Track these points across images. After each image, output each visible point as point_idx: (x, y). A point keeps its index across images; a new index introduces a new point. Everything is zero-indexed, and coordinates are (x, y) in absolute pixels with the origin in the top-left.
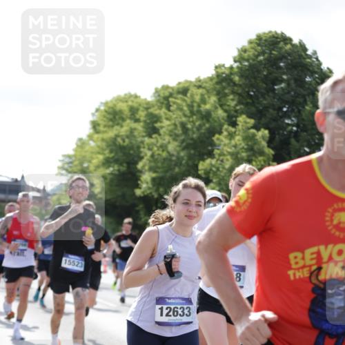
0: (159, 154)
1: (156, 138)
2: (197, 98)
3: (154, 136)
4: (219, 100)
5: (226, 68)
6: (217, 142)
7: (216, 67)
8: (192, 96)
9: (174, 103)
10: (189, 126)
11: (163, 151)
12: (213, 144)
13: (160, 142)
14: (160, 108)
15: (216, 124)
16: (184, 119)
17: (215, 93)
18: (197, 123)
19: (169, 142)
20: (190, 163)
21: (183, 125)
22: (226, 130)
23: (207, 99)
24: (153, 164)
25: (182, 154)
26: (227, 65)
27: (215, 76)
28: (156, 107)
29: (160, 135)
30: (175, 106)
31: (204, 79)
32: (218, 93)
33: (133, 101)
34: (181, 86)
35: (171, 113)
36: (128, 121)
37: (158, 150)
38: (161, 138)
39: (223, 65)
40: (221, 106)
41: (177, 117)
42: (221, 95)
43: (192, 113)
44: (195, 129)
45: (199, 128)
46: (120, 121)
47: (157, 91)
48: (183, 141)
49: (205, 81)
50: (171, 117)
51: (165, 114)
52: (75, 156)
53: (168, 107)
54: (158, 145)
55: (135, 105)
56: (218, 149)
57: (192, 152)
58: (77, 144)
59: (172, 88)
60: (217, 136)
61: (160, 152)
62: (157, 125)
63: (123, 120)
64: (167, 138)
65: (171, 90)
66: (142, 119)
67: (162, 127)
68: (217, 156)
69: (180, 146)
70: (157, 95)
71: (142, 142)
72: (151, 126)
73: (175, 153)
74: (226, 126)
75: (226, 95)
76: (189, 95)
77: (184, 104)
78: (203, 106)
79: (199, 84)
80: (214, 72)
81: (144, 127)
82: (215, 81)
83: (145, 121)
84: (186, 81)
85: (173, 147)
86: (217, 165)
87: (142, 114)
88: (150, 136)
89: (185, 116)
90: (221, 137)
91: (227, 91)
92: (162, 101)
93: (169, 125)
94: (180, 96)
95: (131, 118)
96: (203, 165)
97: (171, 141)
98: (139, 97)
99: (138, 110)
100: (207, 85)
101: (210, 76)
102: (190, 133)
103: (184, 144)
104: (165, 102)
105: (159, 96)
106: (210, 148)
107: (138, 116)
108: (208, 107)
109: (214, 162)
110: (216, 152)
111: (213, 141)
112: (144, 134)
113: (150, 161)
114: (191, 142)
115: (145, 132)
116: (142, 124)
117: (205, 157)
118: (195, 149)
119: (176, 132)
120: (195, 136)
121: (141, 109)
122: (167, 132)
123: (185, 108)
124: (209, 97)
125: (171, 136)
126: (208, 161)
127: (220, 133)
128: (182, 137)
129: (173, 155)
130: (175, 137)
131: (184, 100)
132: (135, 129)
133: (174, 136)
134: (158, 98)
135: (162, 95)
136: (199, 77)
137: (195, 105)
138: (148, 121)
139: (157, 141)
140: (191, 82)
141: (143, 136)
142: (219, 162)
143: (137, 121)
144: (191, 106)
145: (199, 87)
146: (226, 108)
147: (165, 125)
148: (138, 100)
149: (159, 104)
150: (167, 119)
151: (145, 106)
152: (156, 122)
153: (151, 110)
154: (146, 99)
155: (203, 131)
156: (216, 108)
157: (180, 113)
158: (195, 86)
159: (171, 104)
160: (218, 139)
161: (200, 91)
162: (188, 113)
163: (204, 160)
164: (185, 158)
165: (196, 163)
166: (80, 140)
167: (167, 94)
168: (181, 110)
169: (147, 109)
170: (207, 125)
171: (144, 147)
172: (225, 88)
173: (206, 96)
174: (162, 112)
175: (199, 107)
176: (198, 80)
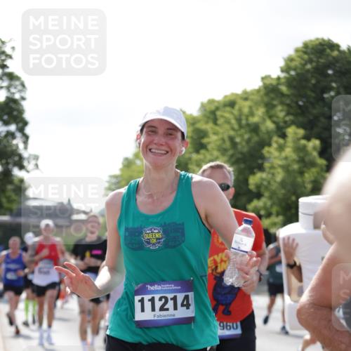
1: (204, 154)
2: (246, 110)
3: (203, 151)
4: (267, 111)
5: (272, 79)
6: (267, 155)
7: (263, 79)
8: (240, 110)
9: (222, 116)
10: (238, 140)
12: (263, 158)
13: (209, 157)
14: (207, 123)
15: (265, 136)
16: (232, 133)
17: (262, 105)
18: (246, 136)
19: (217, 158)
20: (241, 178)
21: (232, 139)
22: (277, 142)
23: (255, 112)
26: (274, 76)
27: (262, 88)
28: (202, 122)
29: (207, 150)
30: (222, 120)
31: (251, 91)
32: (266, 105)
34: (227, 99)
35: (217, 128)
38: (210, 154)
39: (270, 76)
40: (270, 117)
41: (225, 131)
42: (269, 107)
43: (241, 126)
44: (244, 143)
45: (248, 141)
47: (203, 105)
48: (232, 156)
49: (252, 93)
50: (218, 131)
51: (212, 128)
52: (121, 176)
53: (215, 121)
54: (207, 160)
56: (269, 162)
57: (242, 166)
58: (123, 164)
59: (218, 102)
60: (267, 148)
62: (205, 141)
64: (215, 153)
65: (216, 104)
66: (189, 134)
68: (267, 169)
69: (229, 161)
70: (202, 109)
71: (190, 159)
72: (198, 141)
74: (275, 138)
75: (274, 106)
76: (237, 107)
77: (232, 117)
78: (250, 118)
79: (246, 96)
80: (261, 84)
81: (191, 143)
82: (262, 93)
83: (192, 137)
84: (233, 94)
86: (268, 179)
88: (197, 151)
89: (233, 129)
90: (272, 150)
91: (275, 102)
92: (208, 115)
93: (216, 141)
94: (228, 109)
96: (253, 179)
97: (220, 156)
98: (186, 112)
100: (254, 97)
102: (239, 147)
103: (233, 160)
104: (212, 116)
105: (205, 110)
106: (260, 161)
108: (255, 119)
109: (264, 175)
110: (267, 165)
111: (262, 154)
115: (193, 148)
117: (256, 170)
118: (245, 162)
119: (224, 146)
120: (245, 150)
122: (215, 147)
123: (233, 121)
124: (257, 109)
125: (219, 150)
126: (259, 175)
127: (270, 145)
128: (231, 152)
130: (223, 151)
131: (232, 113)
134: (205, 113)
135: (208, 109)
137: (244, 118)
138: (195, 137)
139: (205, 157)
140: (237, 95)
141: (191, 153)
142: (270, 176)
144: (239, 120)
145: (246, 99)
146: (275, 119)
147: (212, 140)
149: (206, 119)
150: (215, 133)
151: (191, 121)
152: (203, 137)
153: (198, 126)
154: (191, 115)
155: (252, 144)
156: (264, 120)
157: (227, 126)
158: (242, 98)
159: (218, 117)
160: (268, 152)
161: (248, 103)
162: (236, 126)
163: (253, 173)
165: (246, 177)
166: (126, 159)
167: (213, 108)
168: (228, 122)
169: (193, 124)
170: (255, 139)
171: (192, 164)
172: (273, 99)
173: (254, 109)
174: (209, 127)
175: (247, 119)
176: (245, 92)
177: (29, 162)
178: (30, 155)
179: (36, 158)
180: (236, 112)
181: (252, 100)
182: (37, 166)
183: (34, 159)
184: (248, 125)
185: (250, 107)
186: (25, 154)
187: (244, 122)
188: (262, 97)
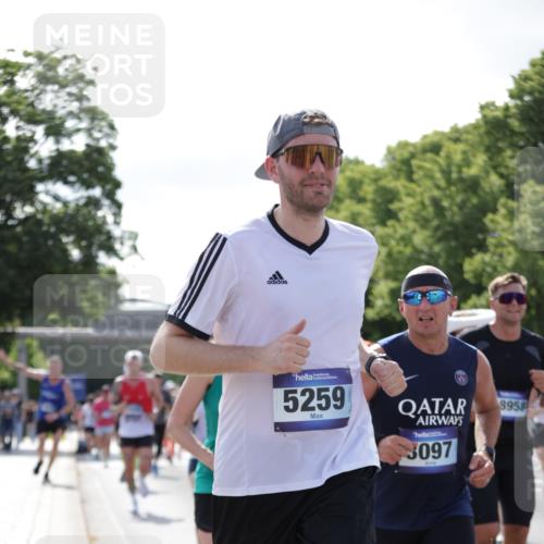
0: (400, 252)
1: (393, 226)
2: (458, 158)
3: (390, 223)
4: (491, 159)
5: (497, 108)
6: (490, 226)
7: (482, 108)
8: (448, 157)
9: (420, 167)
10: (445, 204)
11: (406, 245)
12: (484, 230)
13: (401, 231)
14: (397, 178)
15: (488, 198)
16: (436, 193)
17: (482, 148)
18: (459, 199)
19: (414, 232)
20: (451, 262)
22: (505, 206)
23: (472, 159)
24: (391, 268)
25: (437, 248)
26: (500, 103)
27: (481, 123)
28: (390, 178)
29: (398, 220)
30: (421, 173)
31: (465, 127)
32: (488, 149)
33: (352, 170)
34: (428, 141)
35: (413, 186)
36: (348, 202)
37: (398, 244)
38: (402, 227)
39: (493, 104)
40: (495, 168)
41: (425, 190)
42: (493, 151)
43: (450, 182)
44: (455, 209)
45: (461, 206)
46: (335, 204)
47: (390, 151)
48: (437, 228)
49: (466, 130)
50: (414, 191)
51: (405, 187)
53: (410, 176)
54: (398, 236)
55: (357, 176)
56: (493, 237)
57: (453, 244)
59: (414, 145)
60: (490, 216)
61: (401, 248)
62: (394, 206)
63: (339, 200)
64: (411, 225)
65: (411, 149)
66: (370, 196)
67: (401, 209)
68: (492, 248)
69: (433, 237)
70: (389, 157)
72: (383, 207)
73: (426, 249)
74: (503, 200)
75: (500, 151)
76: (443, 154)
77: (436, 168)
78: (465, 170)
79: (456, 136)
80: (479, 116)
81: (373, 210)
82: (482, 130)
83: (374, 201)
84: (436, 133)
85: (420, 238)
86: (493, 263)
87: (368, 190)
88: (383, 223)
89: (438, 187)
90: (498, 218)
91: (502, 145)
92: (399, 165)
93: (412, 205)
94: (429, 155)
95: (351, 198)
96: (470, 264)
97: (418, 229)
98: (363, 163)
99: (361, 183)
100: (470, 137)
101: (473, 121)
102: (448, 214)
103: (439, 234)
104: (404, 168)
105: (394, 158)
106: (480, 236)
107: (361, 194)
108: (473, 171)
109: (487, 257)
110: (491, 241)
111: (484, 224)
112: (374, 221)
113: (386, 264)
114: (448, 228)
115: (375, 218)
116: (369, 205)
117: (474, 251)
118: (456, 239)
119: (424, 213)
120: (457, 219)
121: (367, 181)
122: (410, 216)
123: (438, 175)
124: (474, 156)
125: (416, 221)
126: (479, 257)
127: (495, 211)
128: (435, 223)
129: (422, 252)
130: (424, 223)
131: (436, 162)
132: (359, 214)
133: (422, 222)
134: (393, 162)
135: (398, 157)
136: (456, 125)
137: (454, 169)
138: (379, 200)
139: (395, 231)
140: (443, 134)
141: (373, 225)
142: (496, 258)
143: (361, 200)
144: (446, 173)
145: (457, 140)
146: (503, 170)
147: (406, 205)
148: (361, 168)
149: (395, 172)
150: (408, 195)
151: (373, 176)
152: (391, 201)
153: (383, 183)
154: (373, 166)
155: (466, 210)
156: (487, 173)
157: (428, 183)
158: (450, 139)
159: (415, 169)
160: (493, 221)
161: (461, 147)
162: (443, 183)
163: (471, 255)
164: (443, 255)
165: (459, 261)
167: (406, 155)
168: (430, 177)
169: (376, 181)
170: (475, 200)
172: (498, 140)
173: (470, 154)
174: (400, 185)
175: (460, 172)
176: (455, 129)
177: (122, 243)
178: (124, 232)
179: (134, 236)
180: (442, 160)
181: (466, 141)
182: (134, 248)
183: (130, 238)
184: (461, 180)
185: (464, 153)
186: (116, 232)
187: (454, 176)
188: (480, 136)
